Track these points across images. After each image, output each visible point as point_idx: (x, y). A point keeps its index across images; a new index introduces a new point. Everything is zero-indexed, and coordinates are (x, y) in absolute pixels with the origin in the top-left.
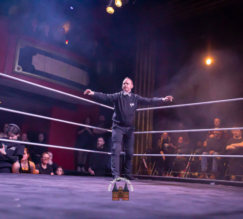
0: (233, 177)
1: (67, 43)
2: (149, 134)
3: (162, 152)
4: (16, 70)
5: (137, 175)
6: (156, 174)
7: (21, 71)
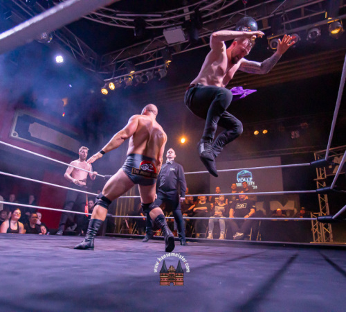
0: (198, 235)
1: (63, 115)
2: (132, 198)
3: (142, 214)
4: (12, 135)
5: (119, 234)
6: (136, 233)
7: (17, 136)
